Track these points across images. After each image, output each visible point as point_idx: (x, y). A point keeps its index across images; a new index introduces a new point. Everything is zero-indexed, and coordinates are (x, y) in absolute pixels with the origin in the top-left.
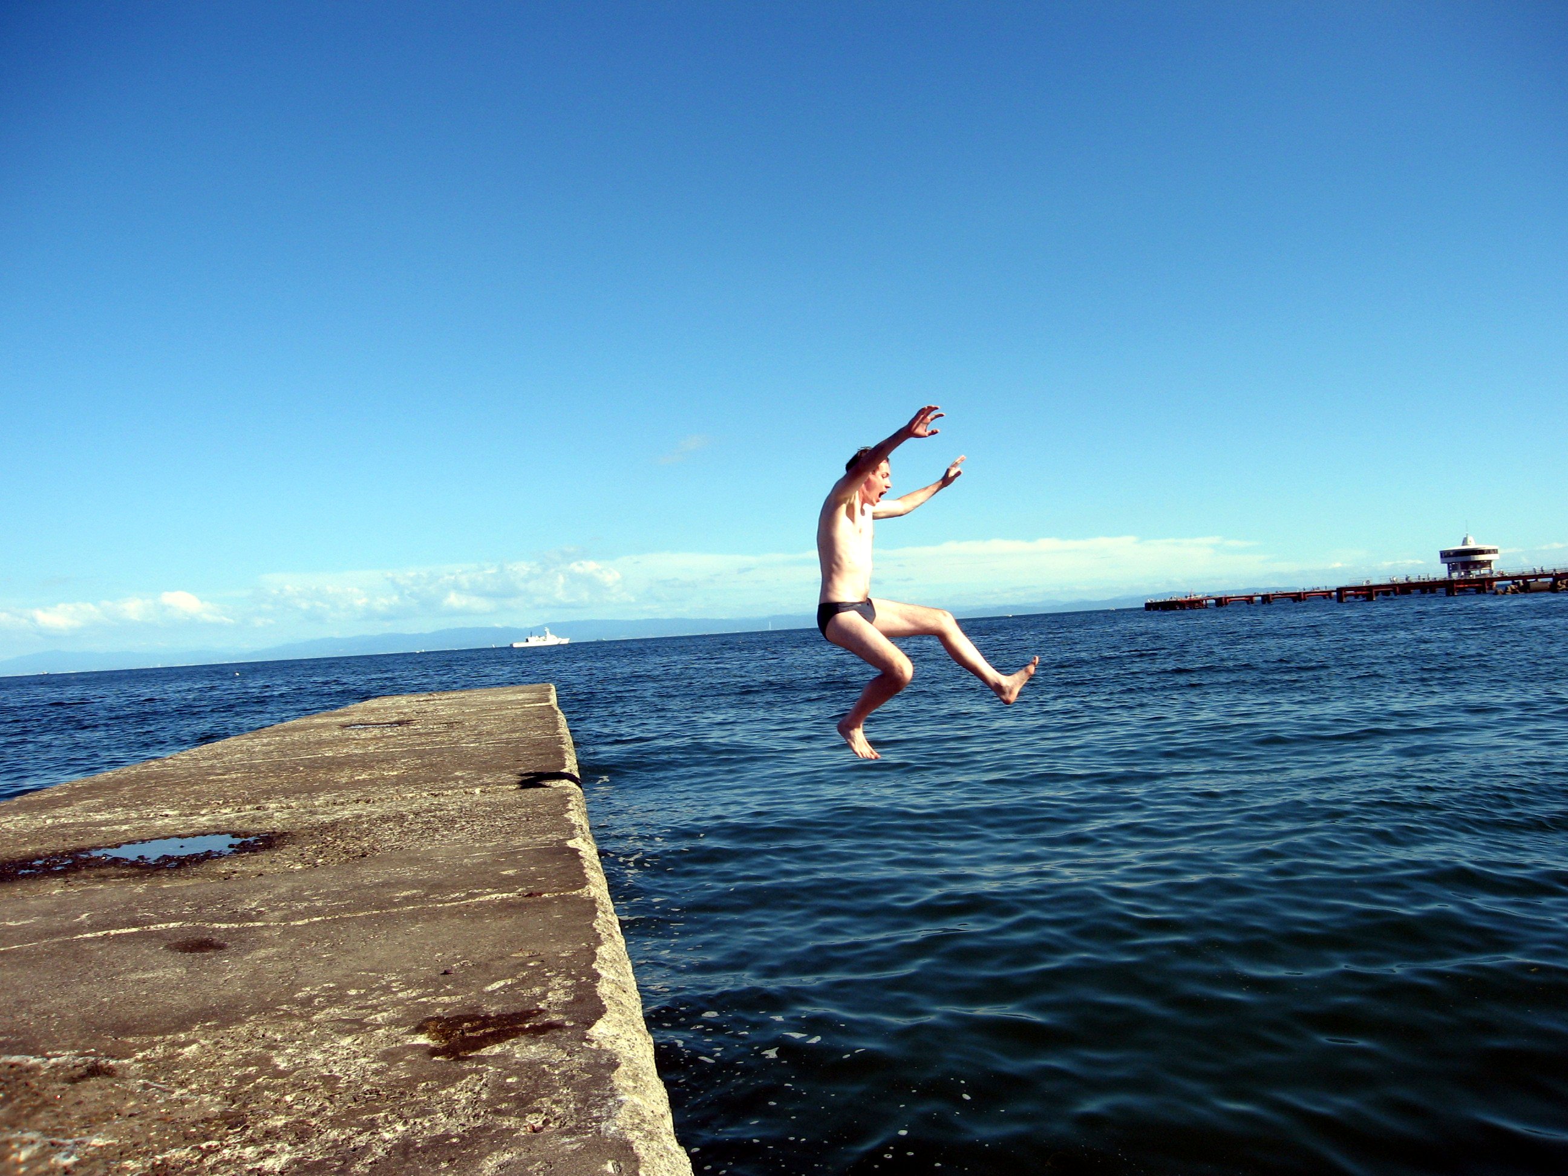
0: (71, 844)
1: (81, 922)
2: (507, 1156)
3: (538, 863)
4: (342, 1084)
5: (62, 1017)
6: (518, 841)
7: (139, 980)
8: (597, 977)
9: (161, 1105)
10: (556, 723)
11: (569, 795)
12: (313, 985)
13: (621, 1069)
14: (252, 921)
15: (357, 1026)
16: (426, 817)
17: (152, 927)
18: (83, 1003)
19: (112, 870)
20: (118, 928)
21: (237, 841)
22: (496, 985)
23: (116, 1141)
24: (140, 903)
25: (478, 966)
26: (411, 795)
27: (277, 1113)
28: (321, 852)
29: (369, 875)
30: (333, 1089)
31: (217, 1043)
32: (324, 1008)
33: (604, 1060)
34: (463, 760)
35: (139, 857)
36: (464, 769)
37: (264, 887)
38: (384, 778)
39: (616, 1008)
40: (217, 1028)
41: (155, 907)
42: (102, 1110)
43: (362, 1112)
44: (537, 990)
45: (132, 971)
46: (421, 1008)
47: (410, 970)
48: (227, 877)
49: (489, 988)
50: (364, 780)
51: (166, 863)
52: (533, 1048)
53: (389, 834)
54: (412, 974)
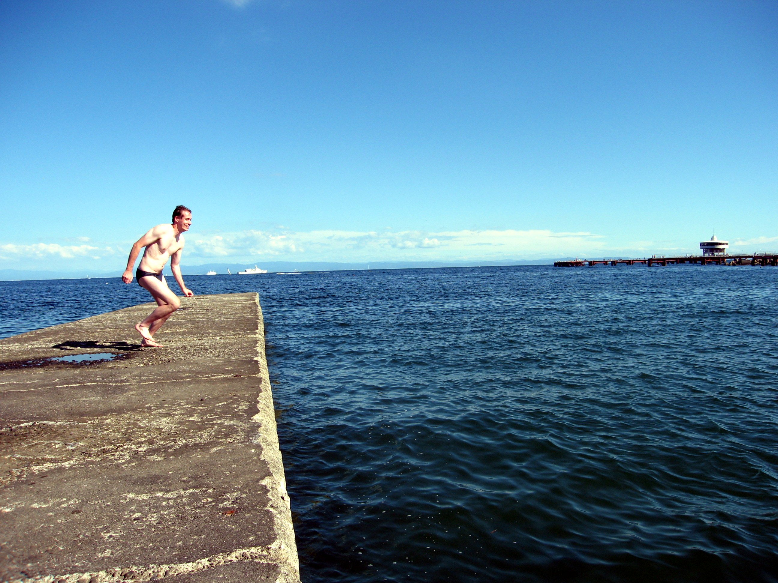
0: (42, 355)
1: (56, 382)
2: (220, 448)
3: (241, 365)
4: (164, 430)
5: (58, 411)
6: (233, 358)
7: (84, 400)
8: (259, 402)
9: (100, 435)
10: (257, 310)
11: (258, 341)
12: (152, 403)
13: (262, 428)
14: (125, 383)
15: (168, 415)
16: (195, 348)
17: (85, 384)
18: (65, 407)
19: (62, 365)
20: (72, 384)
21: (114, 356)
22: (220, 404)
23: (87, 444)
24: (78, 376)
25: (214, 398)
26: (189, 339)
27: (141, 437)
28: (151, 360)
29: (171, 368)
30: (161, 431)
31: (117, 419)
32: (156, 410)
33: (257, 425)
34: (212, 325)
35: (73, 361)
36: (213, 329)
37: (128, 372)
38: (177, 332)
39: (263, 411)
40: (116, 415)
41: (85, 377)
42: (80, 436)
43: (171, 437)
44: (235, 406)
45: (81, 398)
46: (192, 410)
47: (188, 399)
48: (112, 368)
49: (218, 405)
50: (168, 333)
51: (85, 363)
52: (232, 422)
53: (180, 354)
54: (189, 400)
